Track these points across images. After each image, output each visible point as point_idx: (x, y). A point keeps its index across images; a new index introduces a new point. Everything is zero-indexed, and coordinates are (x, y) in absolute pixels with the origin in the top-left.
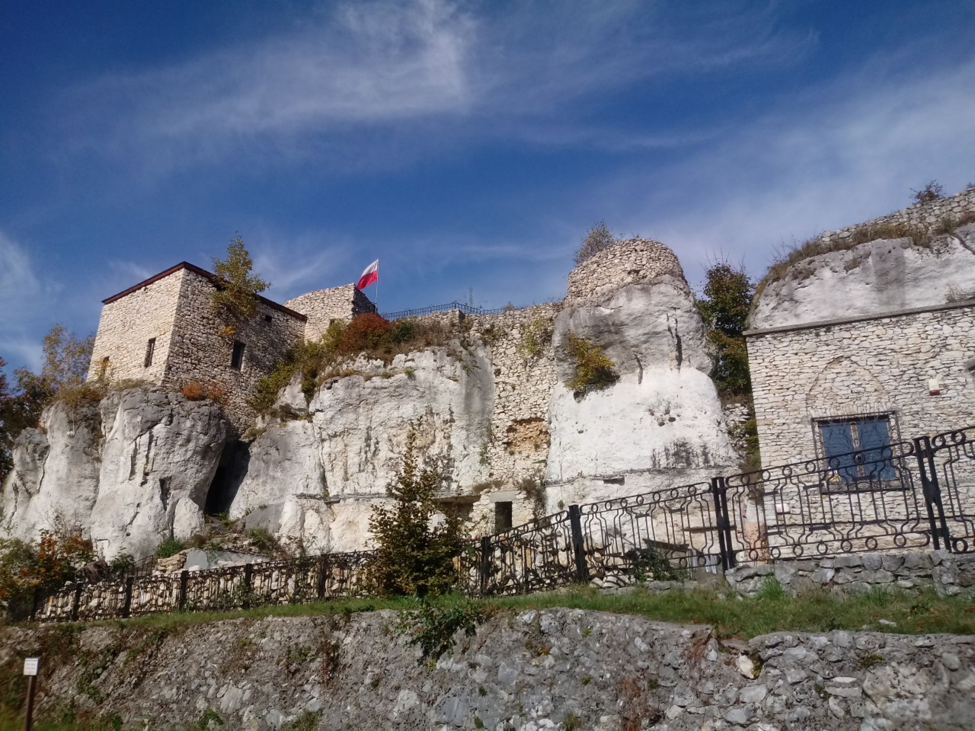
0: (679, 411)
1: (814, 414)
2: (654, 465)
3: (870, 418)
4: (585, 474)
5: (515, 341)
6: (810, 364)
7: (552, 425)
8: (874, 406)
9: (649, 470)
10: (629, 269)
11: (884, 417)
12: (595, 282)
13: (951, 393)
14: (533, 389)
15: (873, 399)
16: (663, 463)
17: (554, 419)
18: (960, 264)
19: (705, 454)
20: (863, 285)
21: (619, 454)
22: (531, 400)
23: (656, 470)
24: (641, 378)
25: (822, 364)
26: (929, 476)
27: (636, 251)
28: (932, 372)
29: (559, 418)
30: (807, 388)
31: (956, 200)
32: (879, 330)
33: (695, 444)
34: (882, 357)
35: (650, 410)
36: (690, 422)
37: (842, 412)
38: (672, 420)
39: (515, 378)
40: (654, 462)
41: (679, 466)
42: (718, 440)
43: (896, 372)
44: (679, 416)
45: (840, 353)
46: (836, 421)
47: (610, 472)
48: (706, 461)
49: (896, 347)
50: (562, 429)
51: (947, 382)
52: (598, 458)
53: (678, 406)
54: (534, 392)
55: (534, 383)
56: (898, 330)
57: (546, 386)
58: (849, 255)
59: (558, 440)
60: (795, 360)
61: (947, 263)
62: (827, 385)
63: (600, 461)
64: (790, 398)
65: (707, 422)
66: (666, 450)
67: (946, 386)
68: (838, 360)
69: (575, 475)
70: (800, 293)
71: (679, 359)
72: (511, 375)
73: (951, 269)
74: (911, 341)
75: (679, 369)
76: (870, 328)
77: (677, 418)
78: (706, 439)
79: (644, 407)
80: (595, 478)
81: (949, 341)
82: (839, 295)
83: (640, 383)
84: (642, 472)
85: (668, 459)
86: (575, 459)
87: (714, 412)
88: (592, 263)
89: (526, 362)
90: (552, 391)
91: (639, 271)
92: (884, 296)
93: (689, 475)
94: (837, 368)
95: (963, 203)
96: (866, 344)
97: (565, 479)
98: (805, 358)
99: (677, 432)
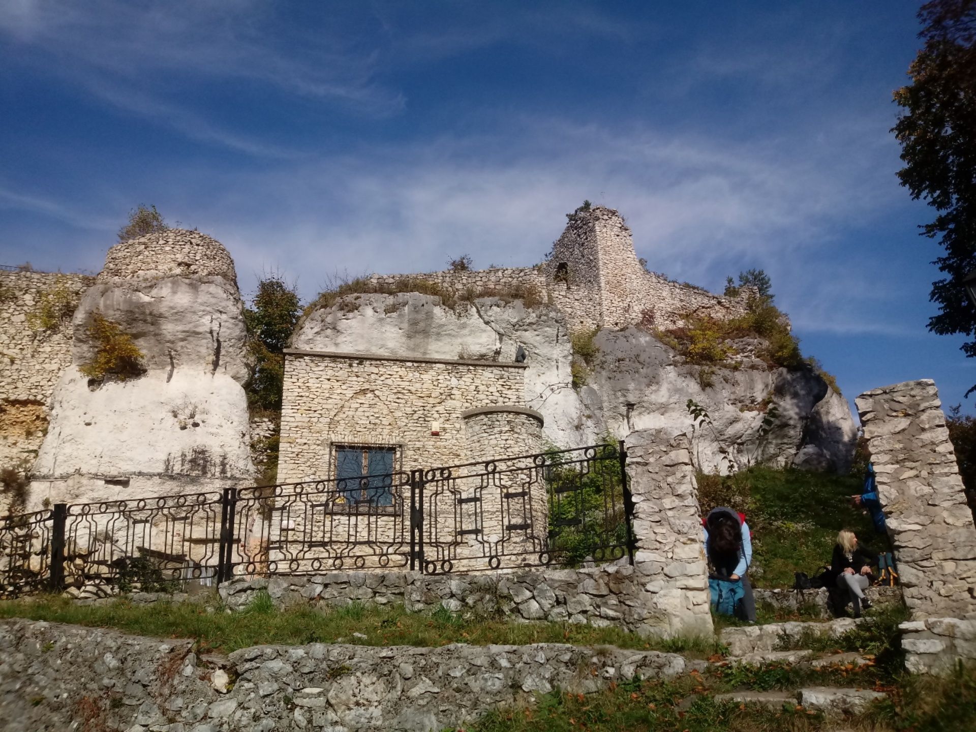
0: (204, 417)
1: (335, 438)
2: (167, 469)
3: (381, 448)
4: (84, 471)
5: (25, 308)
6: (339, 391)
7: (54, 412)
8: (385, 438)
9: (159, 475)
10: (180, 260)
11: (392, 449)
12: (139, 265)
13: (448, 436)
14: (38, 367)
15: (386, 431)
16: (177, 468)
17: (57, 406)
18: (473, 329)
19: (223, 464)
20: (397, 329)
21: (128, 454)
22: (33, 380)
23: (168, 475)
24: (170, 377)
25: (350, 394)
26: (417, 505)
27: (191, 243)
28: (436, 416)
29: (65, 405)
30: (333, 413)
31: (481, 275)
32: (402, 372)
33: (215, 453)
34: (400, 396)
35: (173, 412)
36: (214, 430)
37: (358, 440)
38: (196, 425)
39: (17, 351)
40: (167, 466)
41: (194, 474)
42: (239, 452)
43: (409, 410)
44: (203, 422)
45: (366, 386)
46: (352, 447)
47: (114, 472)
48: (223, 471)
49: (413, 389)
50: (65, 418)
51: (446, 426)
52: (103, 455)
53: (206, 412)
54: (38, 371)
55: (41, 360)
56: (417, 374)
57: (55, 367)
58: (390, 300)
59: (57, 430)
60: (326, 385)
61: (464, 326)
62: (351, 413)
63: (105, 459)
64: (315, 420)
65: (232, 432)
66: (184, 455)
67: (444, 429)
68: (364, 392)
69: (72, 471)
70: (343, 324)
71: (216, 364)
72: (12, 346)
73: (466, 331)
74: (425, 386)
75: (213, 374)
76: (395, 368)
77: (201, 424)
78: (227, 449)
79: (169, 408)
80: (96, 476)
81: (453, 392)
82: (375, 334)
83: (168, 381)
84: (151, 476)
85: (183, 465)
86: (75, 453)
87: (240, 423)
88: (139, 243)
89: (35, 336)
90: (61, 373)
91: (191, 265)
92: (412, 343)
93: (202, 484)
94: (362, 399)
95: (484, 279)
96: (389, 382)
97: (57, 474)
98: (336, 385)
99: (198, 438)
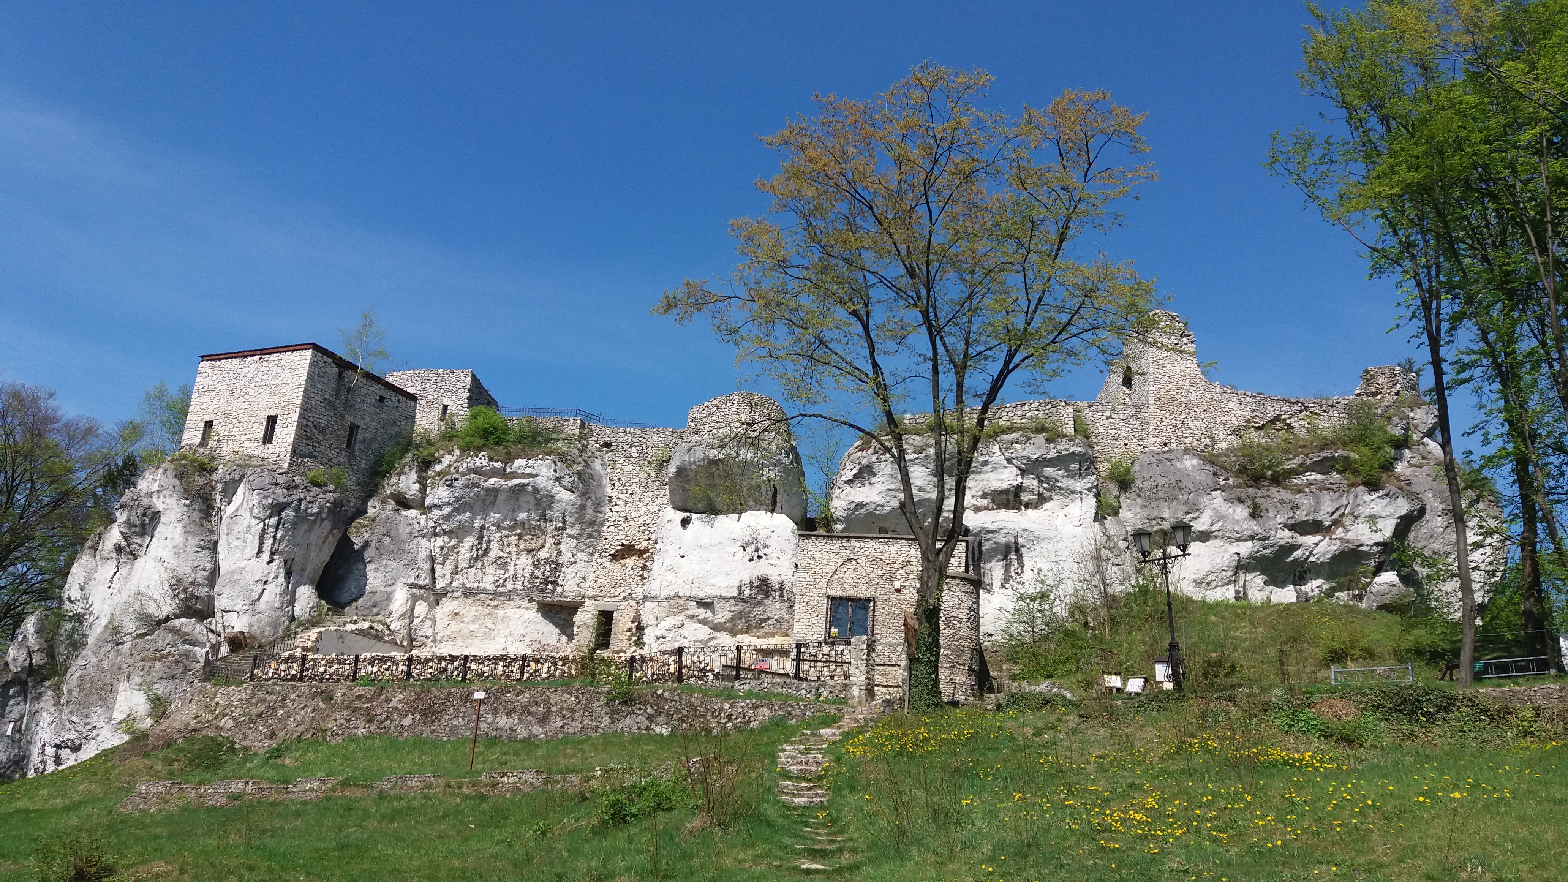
0: (766, 551)
2: (739, 594)
4: (681, 594)
5: (632, 459)
7: (657, 546)
9: (734, 598)
10: (743, 420)
12: (713, 424)
14: (644, 509)
16: (747, 593)
17: (659, 541)
19: (781, 589)
21: (712, 581)
22: (641, 519)
23: (740, 598)
24: (739, 519)
27: (750, 405)
29: (665, 541)
33: (775, 580)
35: (743, 546)
36: (773, 562)
38: (759, 557)
39: (628, 495)
40: (740, 591)
41: (759, 597)
42: (792, 579)
44: (765, 555)
47: (702, 595)
48: (782, 596)
50: (666, 551)
52: (693, 581)
53: (766, 546)
54: (644, 512)
55: (646, 503)
57: (656, 508)
59: (660, 560)
63: (696, 584)
65: (787, 563)
66: (751, 582)
69: (672, 594)
71: (774, 506)
72: (624, 491)
75: (772, 514)
77: (764, 557)
78: (784, 578)
79: (740, 543)
80: (689, 598)
83: (738, 522)
84: (728, 599)
85: (751, 590)
86: (674, 580)
87: (793, 556)
88: (713, 406)
90: (661, 514)
93: (765, 605)
97: (662, 596)
99: (762, 568)
